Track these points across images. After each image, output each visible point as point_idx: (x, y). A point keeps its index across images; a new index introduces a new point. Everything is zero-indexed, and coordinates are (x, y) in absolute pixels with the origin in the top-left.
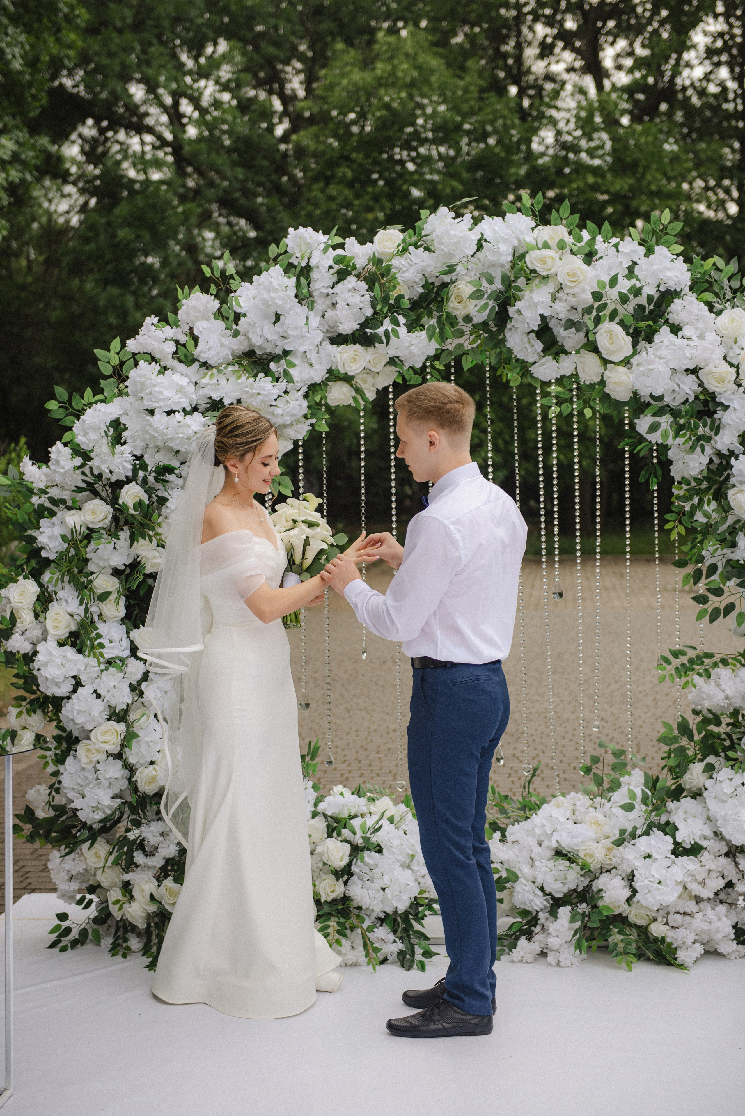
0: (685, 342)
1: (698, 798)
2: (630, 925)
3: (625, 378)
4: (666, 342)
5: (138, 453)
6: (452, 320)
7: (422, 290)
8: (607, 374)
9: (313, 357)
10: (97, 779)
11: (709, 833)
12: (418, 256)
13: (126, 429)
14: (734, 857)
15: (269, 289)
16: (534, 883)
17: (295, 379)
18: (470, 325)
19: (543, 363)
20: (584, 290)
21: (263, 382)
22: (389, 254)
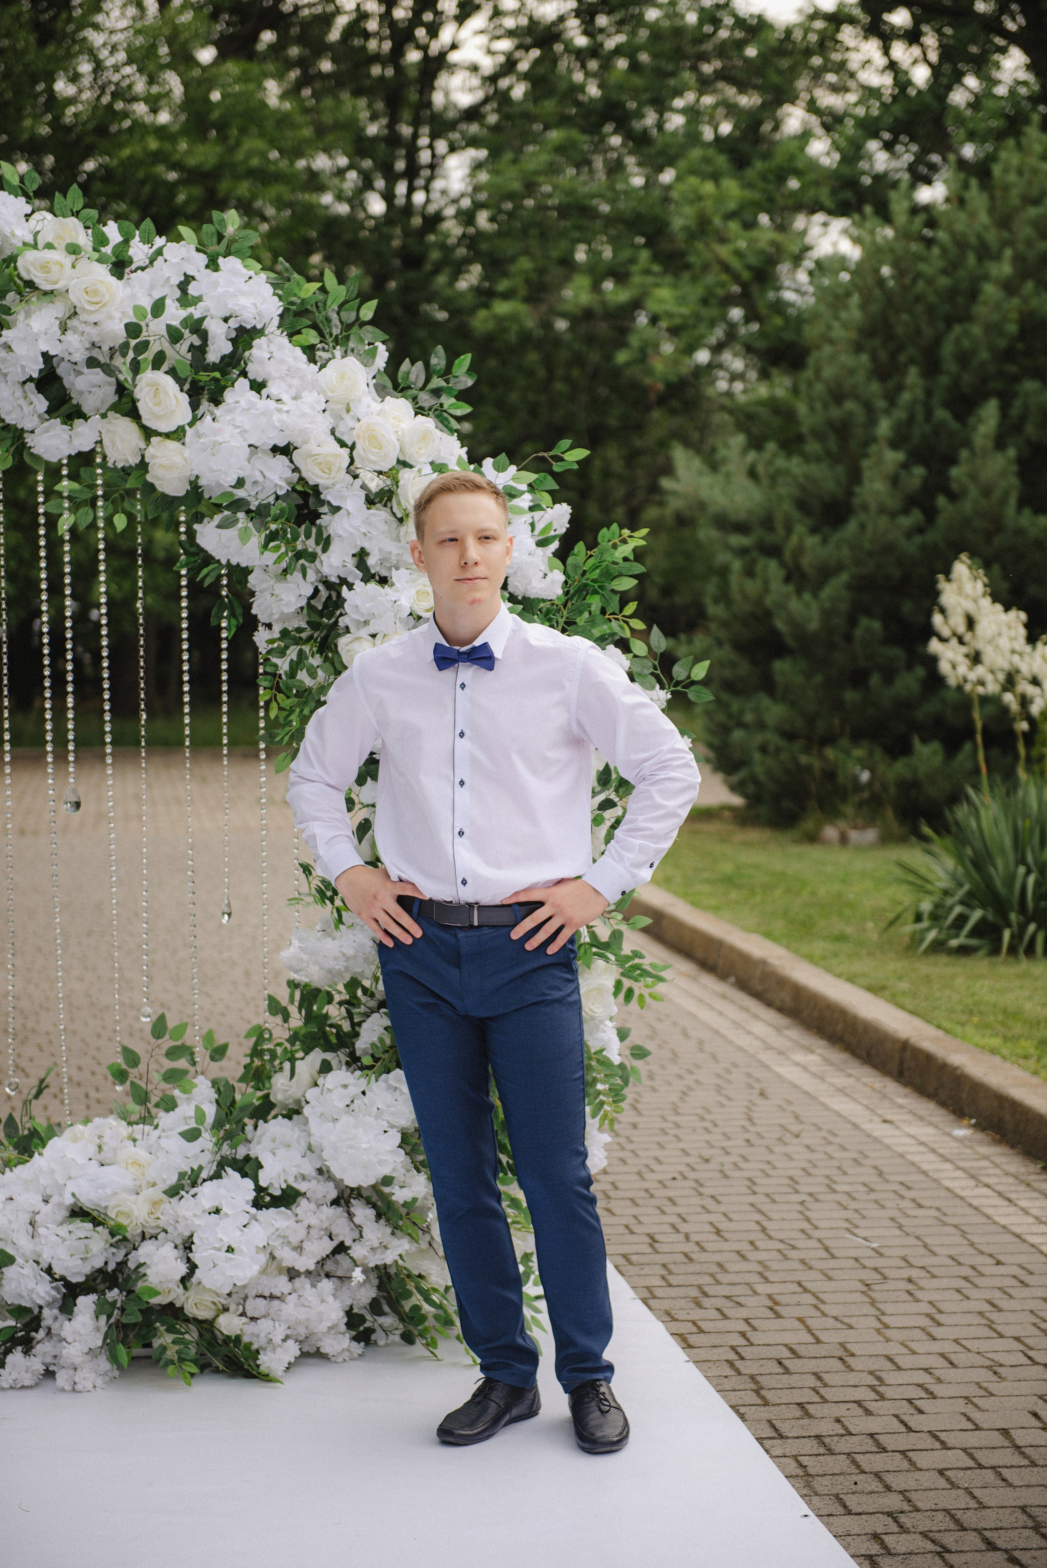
0: (272, 404)
1: (295, 1117)
2: (187, 1320)
3: (178, 459)
4: (242, 403)
8: (150, 452)
11: (309, 1170)
14: (348, 1204)
16: (37, 1263)
19: (47, 431)
20: (110, 317)
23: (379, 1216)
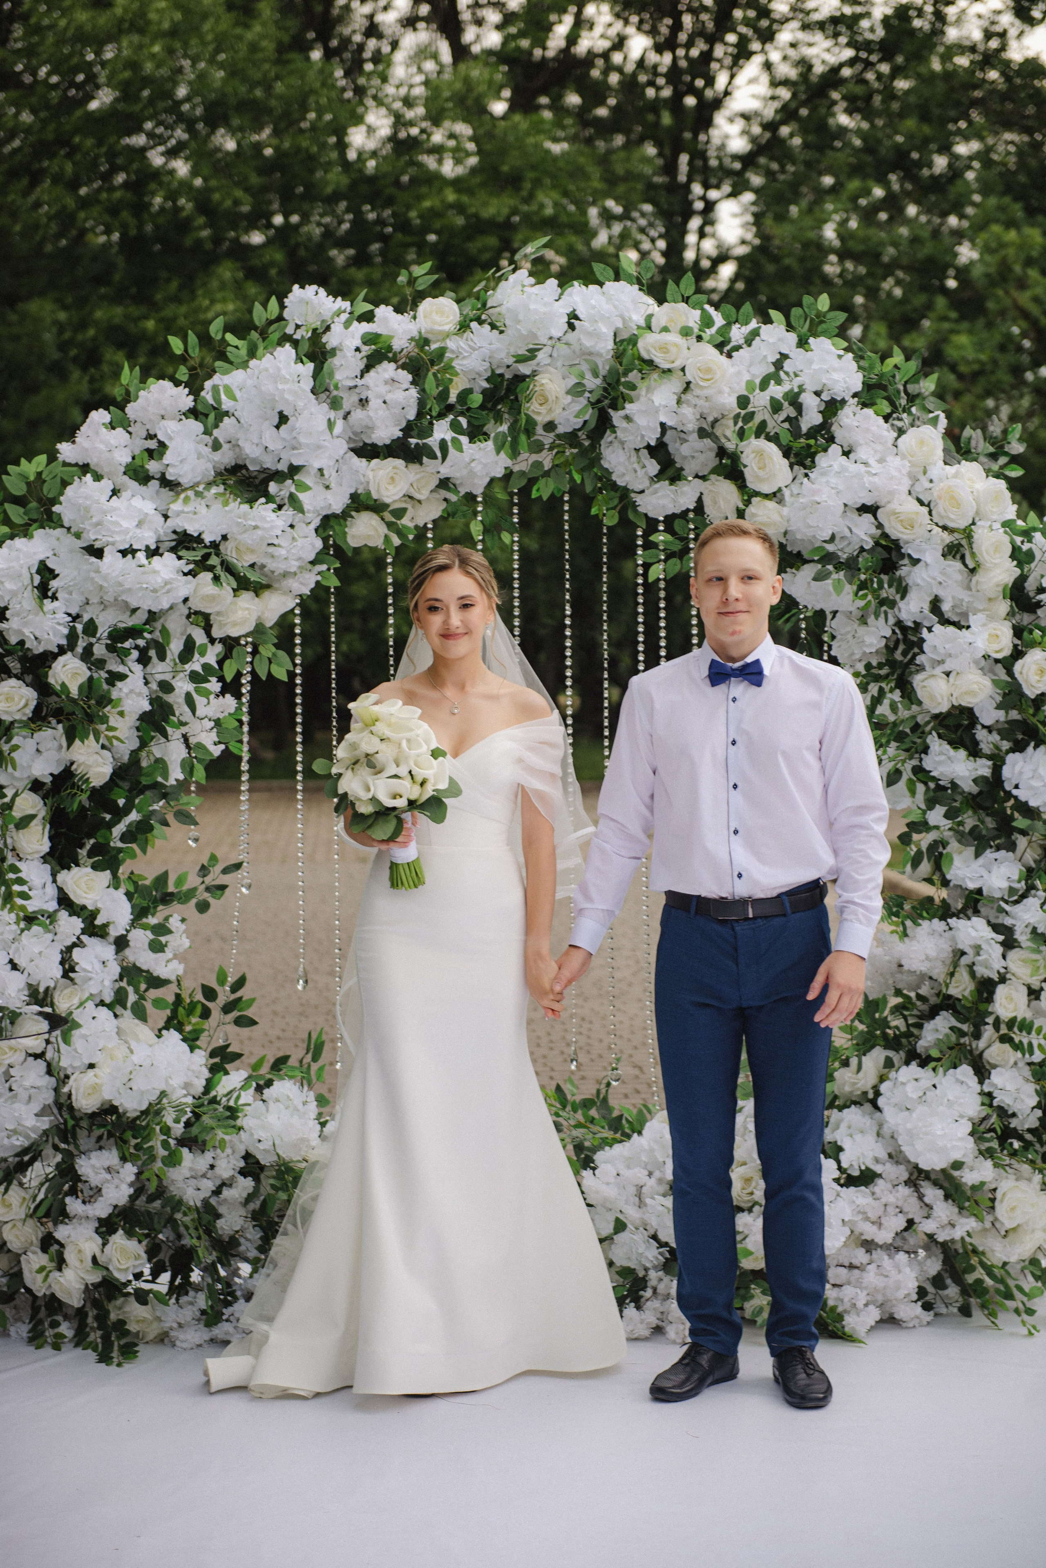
0: (861, 467)
3: (776, 517)
4: (836, 467)
5: (74, 612)
6: (530, 428)
7: (485, 385)
9: (331, 475)
10: (11, 1090)
11: (883, 1154)
12: (481, 333)
13: (55, 576)
14: (918, 1184)
15: (277, 378)
16: (645, 1228)
17: (306, 507)
18: (552, 435)
19: (655, 492)
20: (720, 392)
21: (263, 511)
22: (441, 332)
23: (947, 1197)
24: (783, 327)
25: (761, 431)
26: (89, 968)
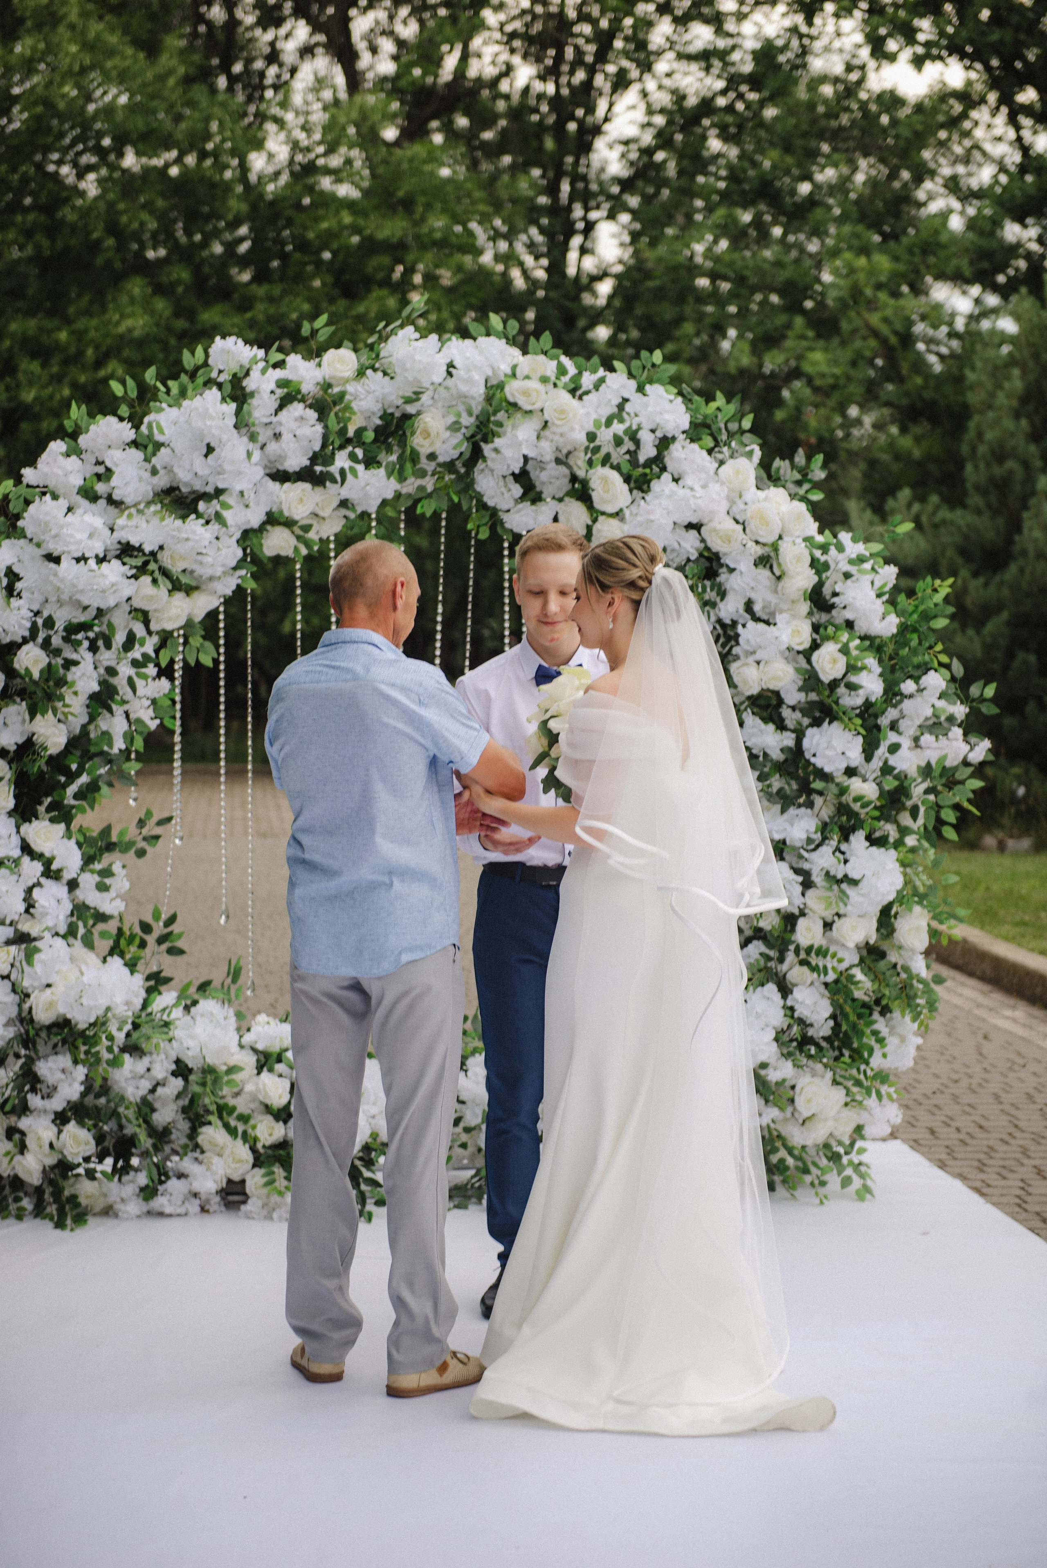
0: (688, 492)
4: (667, 492)
5: (35, 609)
6: (414, 457)
7: (379, 422)
8: (597, 525)
9: (250, 496)
12: (374, 379)
13: (19, 579)
15: (205, 415)
17: (230, 522)
18: (433, 463)
19: (519, 511)
20: (572, 429)
21: (193, 525)
22: (342, 378)
24: (625, 376)
25: (606, 460)
26: (46, 904)
